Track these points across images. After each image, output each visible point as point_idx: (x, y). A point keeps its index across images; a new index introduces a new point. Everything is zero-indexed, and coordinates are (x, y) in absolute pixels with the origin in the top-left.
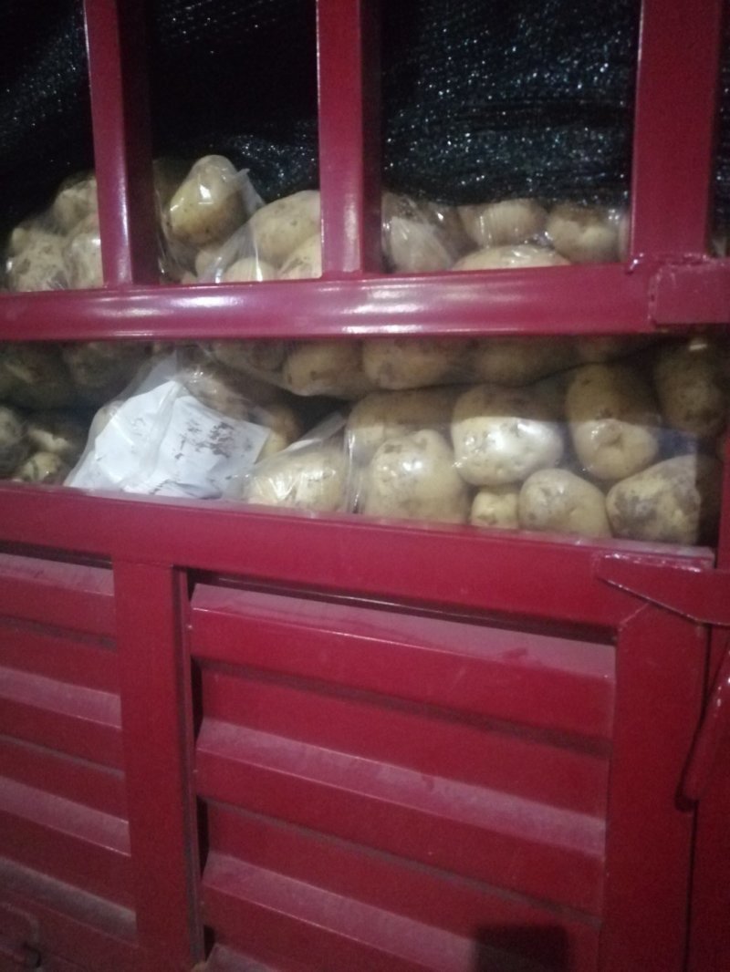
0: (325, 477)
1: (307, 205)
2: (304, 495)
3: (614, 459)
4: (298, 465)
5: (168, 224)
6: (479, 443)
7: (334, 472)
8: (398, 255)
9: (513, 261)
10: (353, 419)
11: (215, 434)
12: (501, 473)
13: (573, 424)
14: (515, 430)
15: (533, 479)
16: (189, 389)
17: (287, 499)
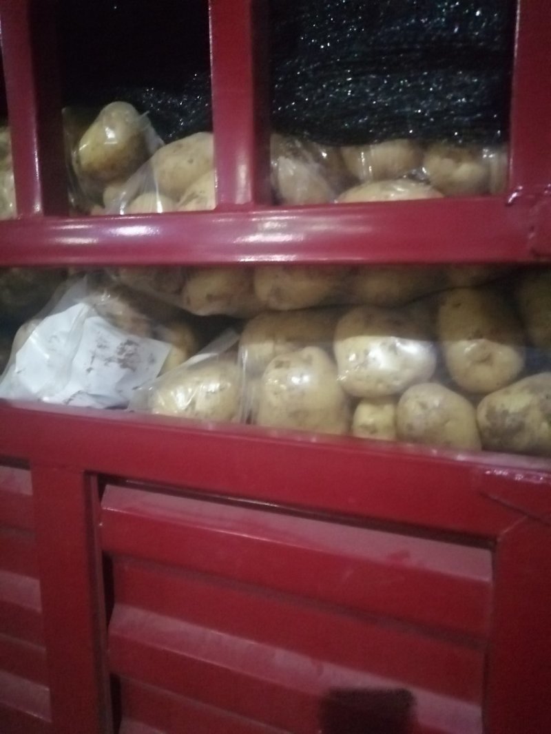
0: (221, 389)
1: (202, 145)
2: (202, 406)
3: (484, 375)
4: (196, 379)
5: (78, 162)
6: (361, 360)
7: (229, 385)
8: (285, 190)
9: (392, 195)
10: (245, 336)
11: (122, 350)
12: (381, 388)
13: (446, 343)
14: (393, 349)
15: (410, 393)
16: (98, 310)
17: (186, 409)
